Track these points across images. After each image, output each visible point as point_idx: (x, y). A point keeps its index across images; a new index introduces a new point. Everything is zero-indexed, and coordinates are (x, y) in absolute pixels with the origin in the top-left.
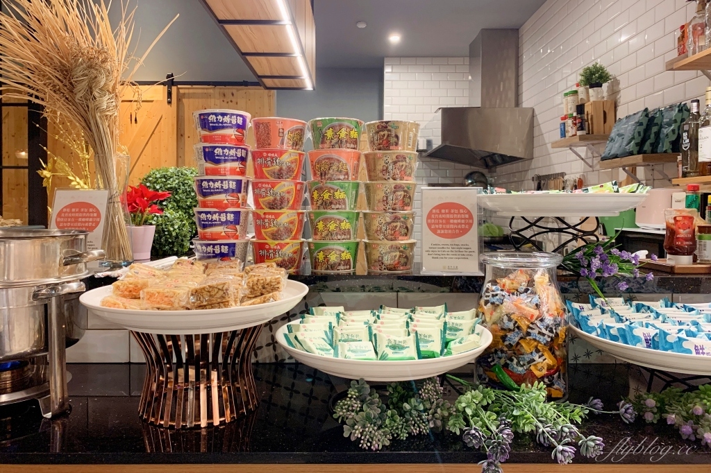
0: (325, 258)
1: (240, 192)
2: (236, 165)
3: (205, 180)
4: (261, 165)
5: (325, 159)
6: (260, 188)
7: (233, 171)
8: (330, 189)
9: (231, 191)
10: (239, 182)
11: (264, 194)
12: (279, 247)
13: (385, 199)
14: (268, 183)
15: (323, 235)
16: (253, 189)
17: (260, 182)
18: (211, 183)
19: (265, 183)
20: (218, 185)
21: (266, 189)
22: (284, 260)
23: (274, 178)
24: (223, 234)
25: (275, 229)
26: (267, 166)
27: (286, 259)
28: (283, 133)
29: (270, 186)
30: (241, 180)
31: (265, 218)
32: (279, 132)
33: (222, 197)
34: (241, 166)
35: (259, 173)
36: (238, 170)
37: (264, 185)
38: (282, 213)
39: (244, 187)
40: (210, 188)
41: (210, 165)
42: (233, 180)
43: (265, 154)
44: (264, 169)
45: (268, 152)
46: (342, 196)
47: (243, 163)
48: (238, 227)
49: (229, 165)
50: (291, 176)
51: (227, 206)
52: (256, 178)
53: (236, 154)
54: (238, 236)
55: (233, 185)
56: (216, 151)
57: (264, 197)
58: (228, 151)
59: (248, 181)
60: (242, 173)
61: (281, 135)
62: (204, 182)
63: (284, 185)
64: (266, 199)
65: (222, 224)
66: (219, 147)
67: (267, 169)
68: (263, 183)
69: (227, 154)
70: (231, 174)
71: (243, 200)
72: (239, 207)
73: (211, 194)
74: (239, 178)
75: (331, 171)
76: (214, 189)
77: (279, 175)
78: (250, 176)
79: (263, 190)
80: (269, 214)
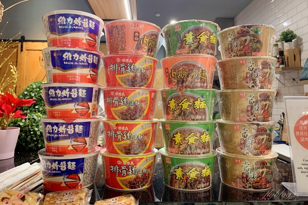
0: (183, 175)
1: (91, 101)
2: (87, 71)
3: (53, 88)
4: (114, 71)
5: (183, 65)
6: (113, 97)
7: (83, 78)
8: (188, 98)
9: (80, 99)
10: (89, 91)
11: (117, 103)
12: (132, 163)
13: (249, 109)
14: (122, 91)
15: (181, 149)
16: (105, 97)
17: (113, 90)
18: (58, 91)
19: (119, 91)
20: (66, 93)
21: (119, 97)
22: (137, 177)
23: (129, 85)
24: (71, 148)
25: (129, 142)
26: (120, 73)
27: (140, 175)
28: (139, 37)
29: (123, 94)
30: (92, 88)
31: (118, 130)
32: (135, 36)
33: (70, 106)
34: (92, 73)
35: (111, 81)
36: (89, 77)
37: (117, 94)
38: (136, 125)
39: (96, 95)
40: (56, 97)
41: (58, 71)
42: (83, 88)
43: (118, 60)
44: (117, 76)
45: (121, 58)
46: (203, 105)
47: (95, 70)
48: (87, 139)
49: (78, 71)
50: (145, 84)
51: (75, 116)
52: (108, 85)
53: (87, 60)
54: (87, 149)
55: (82, 93)
56: (64, 56)
57: (116, 107)
58: (78, 56)
59: (99, 89)
60: (94, 80)
61: (137, 39)
62: (51, 90)
63: (139, 93)
64: (119, 108)
65: (69, 137)
66: (68, 51)
67: (121, 76)
68: (115, 91)
69: (77, 60)
70: (81, 81)
71: (94, 109)
72: (89, 117)
73: (59, 103)
74: (90, 85)
75: (190, 79)
76: (61, 98)
77: (133, 83)
78: (102, 83)
79: (116, 98)
80: (122, 125)
